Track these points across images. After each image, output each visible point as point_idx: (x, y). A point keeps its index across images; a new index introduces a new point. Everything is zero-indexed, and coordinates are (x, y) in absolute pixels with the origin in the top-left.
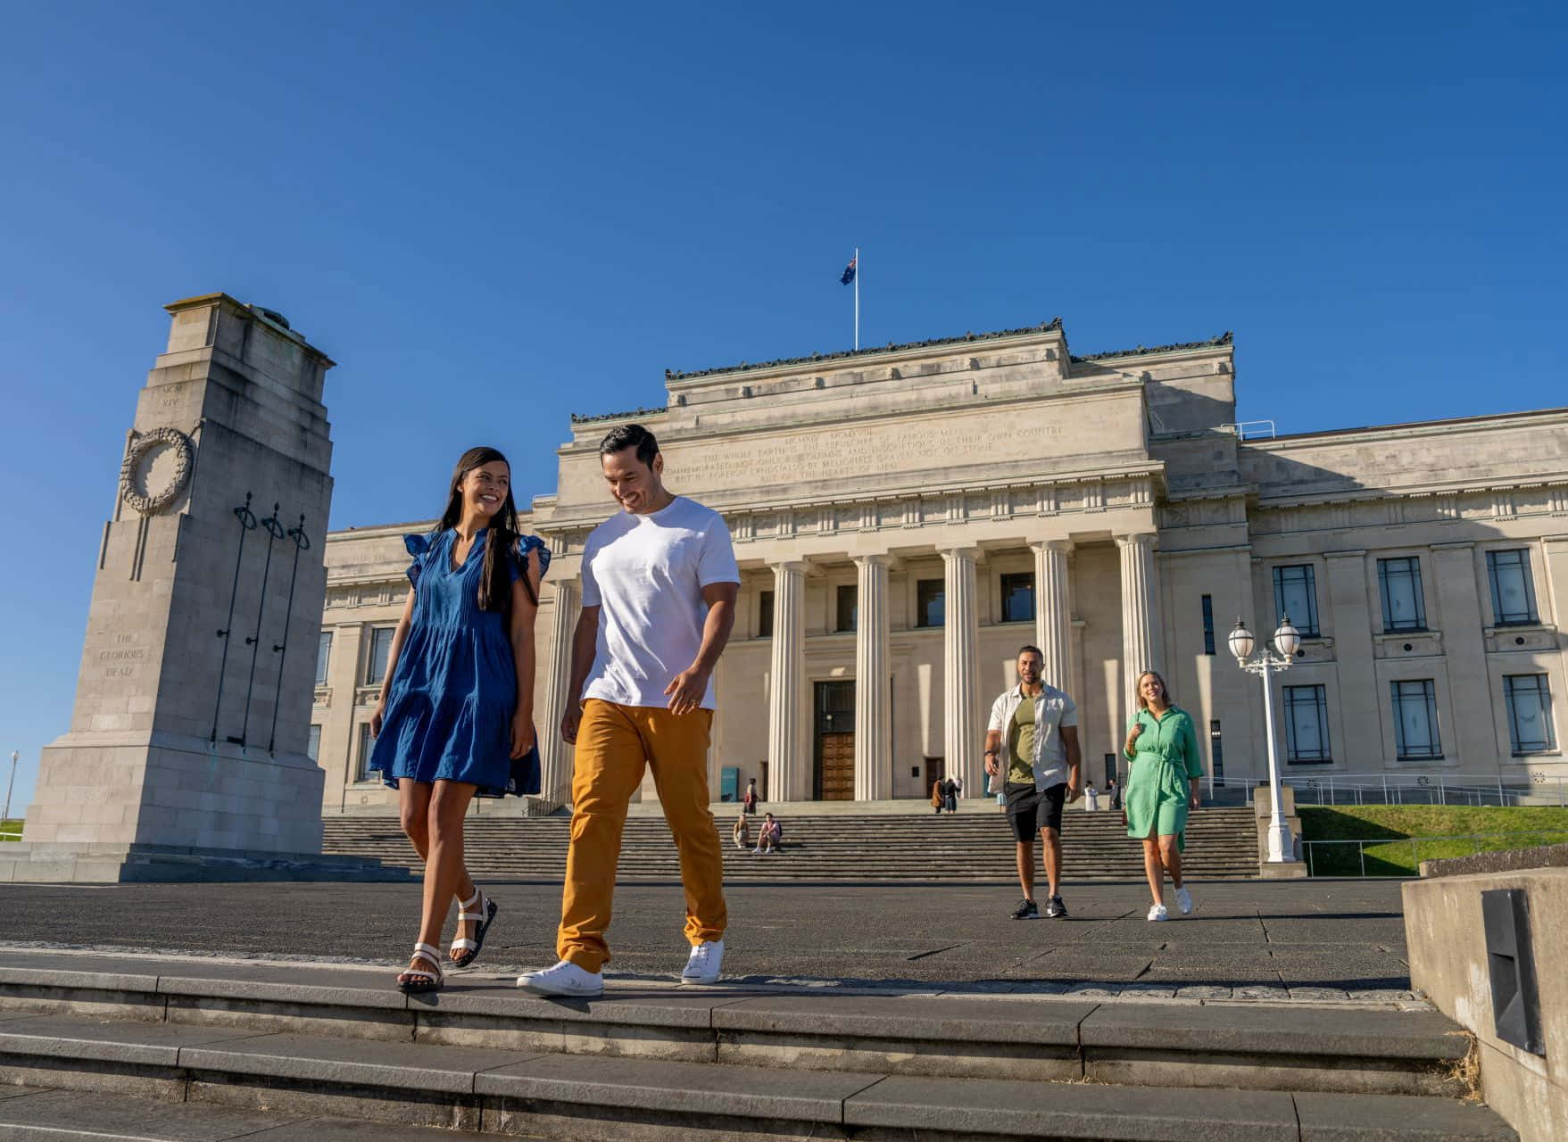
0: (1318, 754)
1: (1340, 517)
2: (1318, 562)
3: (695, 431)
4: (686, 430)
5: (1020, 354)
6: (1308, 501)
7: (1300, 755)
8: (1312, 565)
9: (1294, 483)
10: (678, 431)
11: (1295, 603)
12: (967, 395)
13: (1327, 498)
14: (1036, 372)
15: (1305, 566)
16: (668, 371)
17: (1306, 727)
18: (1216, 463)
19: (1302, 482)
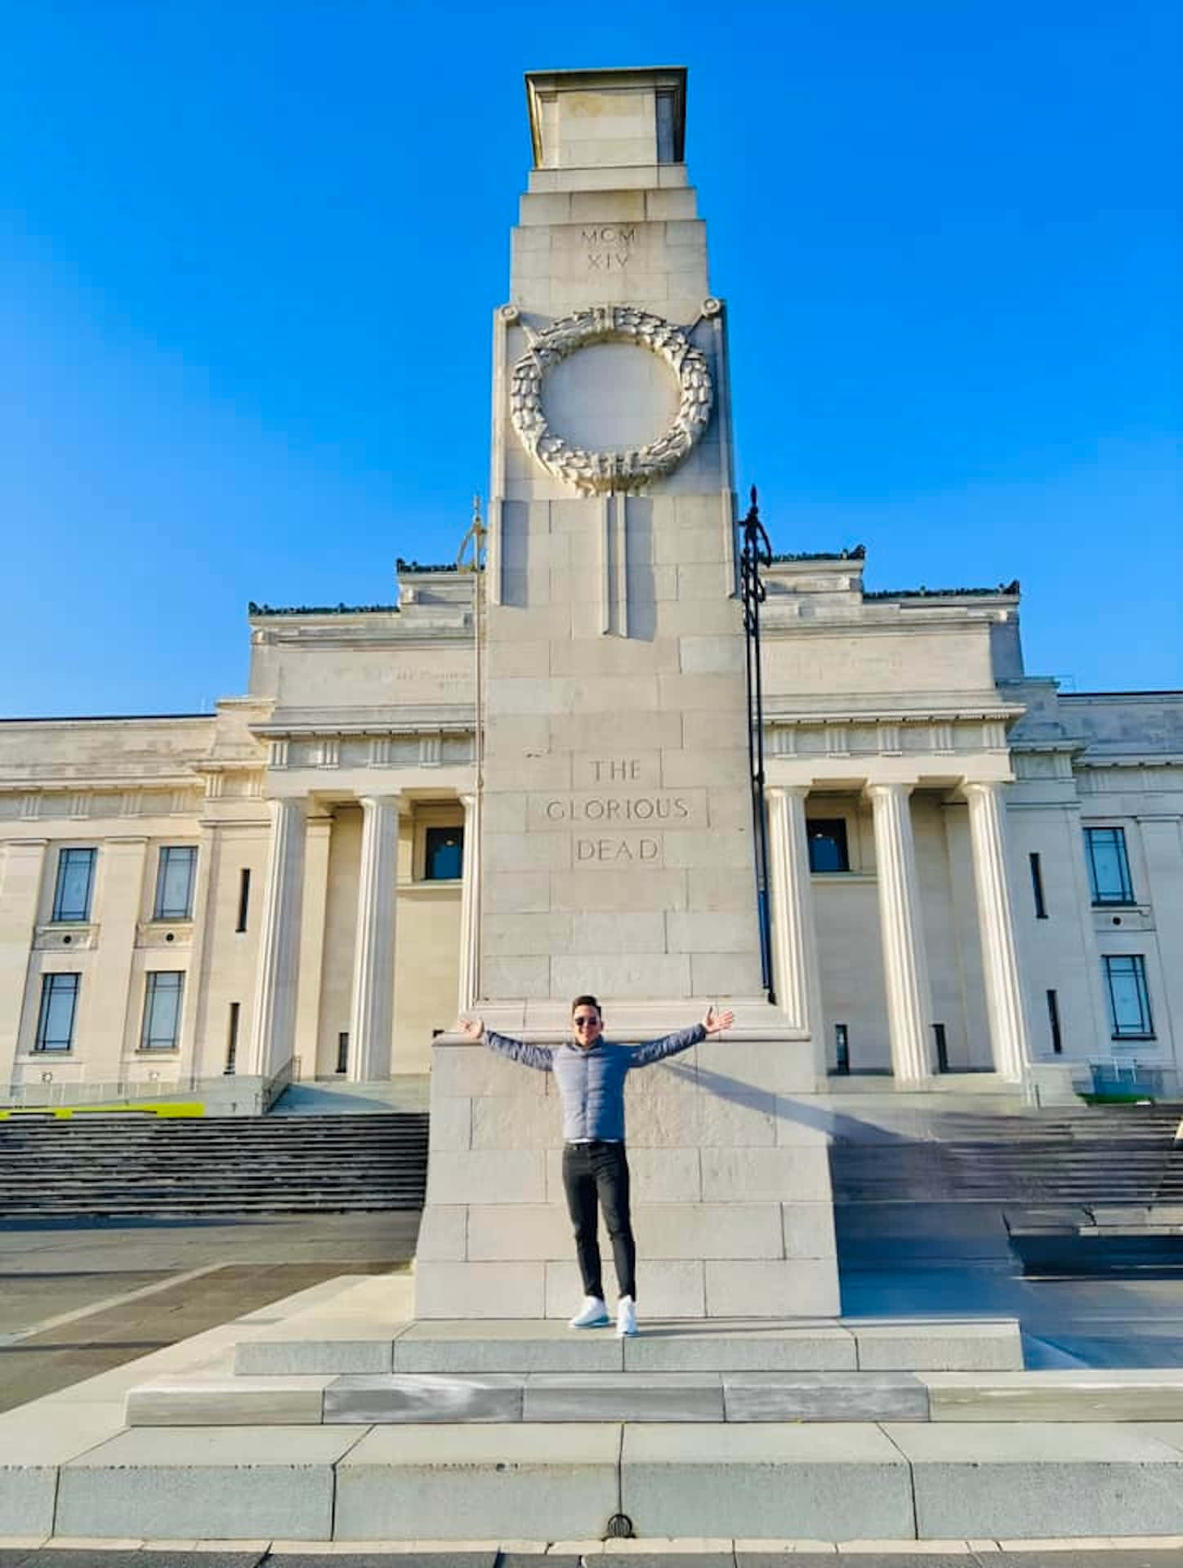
0: (1140, 1030)
1: (1149, 780)
2: (1130, 827)
3: (463, 631)
4: (451, 629)
5: (822, 582)
6: (1123, 761)
7: (1121, 1030)
8: (1122, 828)
9: (1101, 742)
10: (443, 629)
11: (1105, 868)
12: (792, 617)
13: (1141, 759)
14: (839, 603)
15: (1114, 829)
16: (400, 561)
17: (1124, 1000)
18: (1037, 714)
19: (1108, 741)
